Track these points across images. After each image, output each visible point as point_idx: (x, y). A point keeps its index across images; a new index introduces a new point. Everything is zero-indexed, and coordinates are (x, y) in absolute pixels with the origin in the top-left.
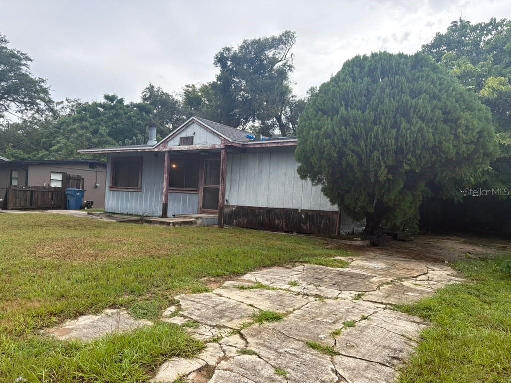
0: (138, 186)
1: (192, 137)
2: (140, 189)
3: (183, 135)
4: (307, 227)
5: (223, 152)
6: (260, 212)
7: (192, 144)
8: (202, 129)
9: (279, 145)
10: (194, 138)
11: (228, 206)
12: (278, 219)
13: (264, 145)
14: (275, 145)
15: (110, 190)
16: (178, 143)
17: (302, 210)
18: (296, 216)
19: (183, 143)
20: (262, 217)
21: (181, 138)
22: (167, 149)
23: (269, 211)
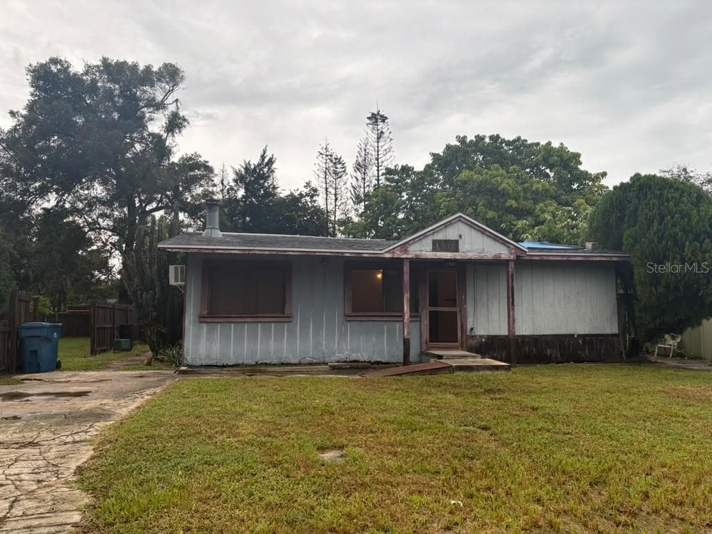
0: (283, 313)
1: (457, 242)
2: (288, 318)
3: (440, 236)
4: (585, 354)
5: (512, 265)
6: (523, 342)
7: (457, 250)
8: (473, 232)
9: (565, 259)
10: (460, 242)
11: (473, 336)
12: (550, 348)
13: (545, 258)
14: (560, 259)
15: (201, 322)
16: (431, 247)
17: (578, 335)
18: (572, 342)
19: (438, 248)
20: (527, 348)
21: (434, 242)
22: (409, 256)
23: (536, 340)
